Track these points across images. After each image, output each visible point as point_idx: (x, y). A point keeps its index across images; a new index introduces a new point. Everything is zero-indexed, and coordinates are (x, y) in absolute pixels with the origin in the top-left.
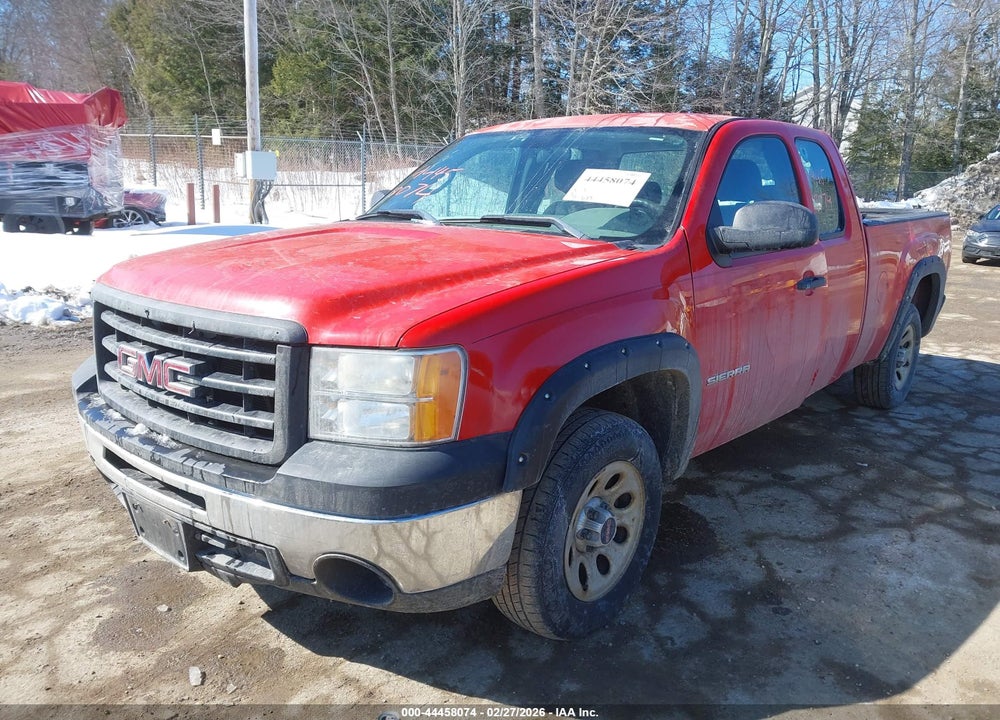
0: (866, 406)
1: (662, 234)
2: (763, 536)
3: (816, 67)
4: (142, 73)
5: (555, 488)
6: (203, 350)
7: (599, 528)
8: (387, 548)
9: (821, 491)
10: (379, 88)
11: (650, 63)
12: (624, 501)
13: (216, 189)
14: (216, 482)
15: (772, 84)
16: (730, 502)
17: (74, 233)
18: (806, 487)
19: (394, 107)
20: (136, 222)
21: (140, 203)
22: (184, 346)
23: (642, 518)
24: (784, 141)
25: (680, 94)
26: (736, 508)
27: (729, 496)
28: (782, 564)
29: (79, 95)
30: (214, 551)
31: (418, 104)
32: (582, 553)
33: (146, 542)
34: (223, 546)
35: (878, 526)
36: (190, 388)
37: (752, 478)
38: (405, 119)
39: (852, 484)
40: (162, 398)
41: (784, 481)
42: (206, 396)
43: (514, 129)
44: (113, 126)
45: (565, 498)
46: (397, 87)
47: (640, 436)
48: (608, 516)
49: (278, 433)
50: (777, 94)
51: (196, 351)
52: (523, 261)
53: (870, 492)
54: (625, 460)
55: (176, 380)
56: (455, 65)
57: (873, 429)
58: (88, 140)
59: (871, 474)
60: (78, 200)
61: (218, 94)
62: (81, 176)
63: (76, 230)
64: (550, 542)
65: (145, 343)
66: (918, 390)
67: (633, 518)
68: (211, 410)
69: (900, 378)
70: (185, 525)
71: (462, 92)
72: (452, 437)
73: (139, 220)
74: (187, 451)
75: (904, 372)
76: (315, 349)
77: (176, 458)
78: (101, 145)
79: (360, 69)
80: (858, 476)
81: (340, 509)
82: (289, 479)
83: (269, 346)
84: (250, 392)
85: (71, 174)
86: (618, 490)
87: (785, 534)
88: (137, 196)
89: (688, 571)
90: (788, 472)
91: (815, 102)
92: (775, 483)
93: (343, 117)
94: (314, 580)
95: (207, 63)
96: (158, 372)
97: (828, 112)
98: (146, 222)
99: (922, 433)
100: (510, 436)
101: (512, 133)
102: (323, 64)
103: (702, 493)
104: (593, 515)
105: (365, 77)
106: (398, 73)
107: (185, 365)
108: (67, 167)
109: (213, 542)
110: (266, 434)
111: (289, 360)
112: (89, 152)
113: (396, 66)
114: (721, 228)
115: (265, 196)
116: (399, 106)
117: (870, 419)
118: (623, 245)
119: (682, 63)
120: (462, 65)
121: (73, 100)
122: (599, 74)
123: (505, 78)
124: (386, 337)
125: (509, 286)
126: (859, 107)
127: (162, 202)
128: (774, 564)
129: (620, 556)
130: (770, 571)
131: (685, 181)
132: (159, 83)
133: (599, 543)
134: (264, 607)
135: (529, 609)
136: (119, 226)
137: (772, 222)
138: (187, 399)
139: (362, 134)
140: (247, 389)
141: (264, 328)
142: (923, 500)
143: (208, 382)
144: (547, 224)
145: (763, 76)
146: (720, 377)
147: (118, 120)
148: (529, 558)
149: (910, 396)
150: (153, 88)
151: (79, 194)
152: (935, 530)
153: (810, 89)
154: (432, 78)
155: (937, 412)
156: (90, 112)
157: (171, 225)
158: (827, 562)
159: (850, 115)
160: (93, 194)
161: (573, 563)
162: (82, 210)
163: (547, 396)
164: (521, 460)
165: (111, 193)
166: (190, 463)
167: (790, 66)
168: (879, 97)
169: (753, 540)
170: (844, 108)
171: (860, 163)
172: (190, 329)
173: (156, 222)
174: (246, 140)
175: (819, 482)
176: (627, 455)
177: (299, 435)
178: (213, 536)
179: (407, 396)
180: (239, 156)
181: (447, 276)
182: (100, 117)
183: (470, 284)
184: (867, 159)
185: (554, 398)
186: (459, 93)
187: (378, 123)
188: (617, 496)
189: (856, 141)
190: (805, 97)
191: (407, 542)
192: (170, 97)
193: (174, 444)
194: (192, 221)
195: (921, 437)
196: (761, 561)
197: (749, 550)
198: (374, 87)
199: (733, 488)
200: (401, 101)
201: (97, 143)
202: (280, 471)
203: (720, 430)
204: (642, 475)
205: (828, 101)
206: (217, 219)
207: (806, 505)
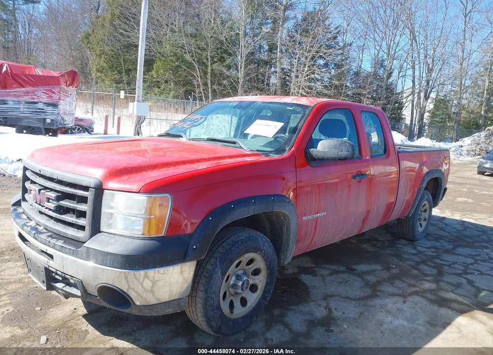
0: (404, 239)
1: (284, 150)
2: (332, 296)
3: (414, 77)
4: (94, 64)
5: (216, 262)
6: (61, 189)
7: (240, 283)
8: (132, 286)
9: (368, 277)
10: (203, 76)
11: (333, 71)
12: (256, 272)
13: (119, 119)
14: (58, 248)
15: (391, 84)
16: (322, 278)
17: (50, 136)
18: (360, 275)
19: (209, 86)
20: (80, 131)
21: (82, 123)
22: (53, 187)
23: (265, 281)
24: (351, 112)
25: (346, 86)
26: (324, 282)
27: (323, 276)
28: (336, 309)
29: (58, 72)
30: (57, 281)
31: (220, 85)
32: (232, 295)
33: (31, 276)
34: (61, 279)
35: (390, 295)
36: (53, 206)
37: (337, 269)
38: (214, 91)
39: (385, 274)
40: (43, 210)
41: (351, 271)
42: (61, 210)
43: (232, 100)
44: (73, 87)
45: (220, 267)
46: (211, 76)
47: (264, 242)
48: (245, 278)
49: (87, 228)
50: (393, 89)
51: (58, 189)
52: (213, 158)
53: (391, 280)
54: (256, 252)
55: (49, 202)
56: (239, 67)
57: (404, 250)
58: (60, 93)
59: (395, 271)
60: (52, 120)
61: (129, 75)
62: (55, 109)
63: (50, 134)
64: (211, 288)
65: (40, 185)
66: (432, 233)
67: (260, 281)
68: (62, 216)
69: (421, 226)
70: (45, 268)
71: (242, 80)
72: (163, 235)
73: (81, 131)
74: (50, 234)
75: (424, 224)
76: (105, 190)
77: (43, 236)
78: (66, 96)
79: (194, 67)
80: (388, 271)
81: (108, 263)
82: (88, 248)
83: (86, 188)
84: (77, 209)
85: (50, 108)
86: (253, 267)
87: (343, 296)
88: (81, 120)
89: (291, 309)
90: (355, 267)
91: (413, 93)
92: (347, 272)
93: (184, 89)
94: (97, 296)
95: (124, 60)
96: (42, 198)
97: (419, 98)
98: (84, 132)
99: (427, 253)
100: (191, 236)
101: (231, 102)
102: (177, 63)
103: (309, 273)
104: (238, 277)
105: (197, 71)
106: (212, 70)
107: (53, 195)
108: (48, 105)
109: (57, 277)
110: (82, 228)
111: (93, 195)
112: (60, 99)
113: (211, 67)
114: (312, 149)
115: (141, 123)
116: (211, 85)
117: (404, 245)
118: (264, 154)
119: (348, 72)
120: (243, 68)
121: (55, 74)
122: (307, 76)
123: (263, 75)
124: (135, 187)
125: (201, 168)
126: (434, 97)
127: (93, 123)
128: (333, 309)
129: (253, 299)
130: (330, 311)
131: (299, 128)
132: (101, 68)
133: (240, 291)
134: (85, 312)
135: (200, 319)
136: (71, 133)
137: (335, 148)
138: (53, 211)
139: (191, 97)
140: (76, 207)
141: (85, 180)
142: (416, 284)
143: (61, 203)
144: (234, 143)
145: (388, 80)
146: (310, 217)
147: (75, 85)
148: (200, 294)
149: (427, 235)
150: (98, 70)
151: (53, 117)
152: (417, 298)
153: (410, 88)
154: (228, 73)
155: (438, 244)
156: (62, 80)
157: (96, 134)
158: (358, 310)
159: (429, 100)
160: (59, 118)
161: (226, 300)
162: (53, 125)
163: (210, 219)
164: (194, 247)
165: (68, 118)
166: (49, 239)
167: (400, 76)
168: (444, 93)
169: (327, 297)
170: (427, 98)
171: (434, 123)
172: (56, 179)
173: (89, 133)
174: (135, 97)
175: (368, 273)
176: (256, 250)
177: (96, 229)
178: (57, 274)
179: (142, 215)
180: (131, 104)
181: (174, 163)
182: (67, 83)
183: (183, 166)
184: (438, 122)
185: (214, 219)
186: (241, 81)
187: (201, 93)
188: (253, 269)
189: (433, 113)
190: (408, 91)
191: (142, 284)
192: (105, 75)
193: (45, 231)
194: (106, 133)
195: (426, 255)
196: (328, 307)
197: (323, 302)
198: (201, 76)
199: (325, 272)
200: (213, 83)
201: (64, 95)
202: (85, 245)
203: (311, 242)
204: (265, 260)
205: (419, 93)
206: (118, 133)
207: (358, 283)
